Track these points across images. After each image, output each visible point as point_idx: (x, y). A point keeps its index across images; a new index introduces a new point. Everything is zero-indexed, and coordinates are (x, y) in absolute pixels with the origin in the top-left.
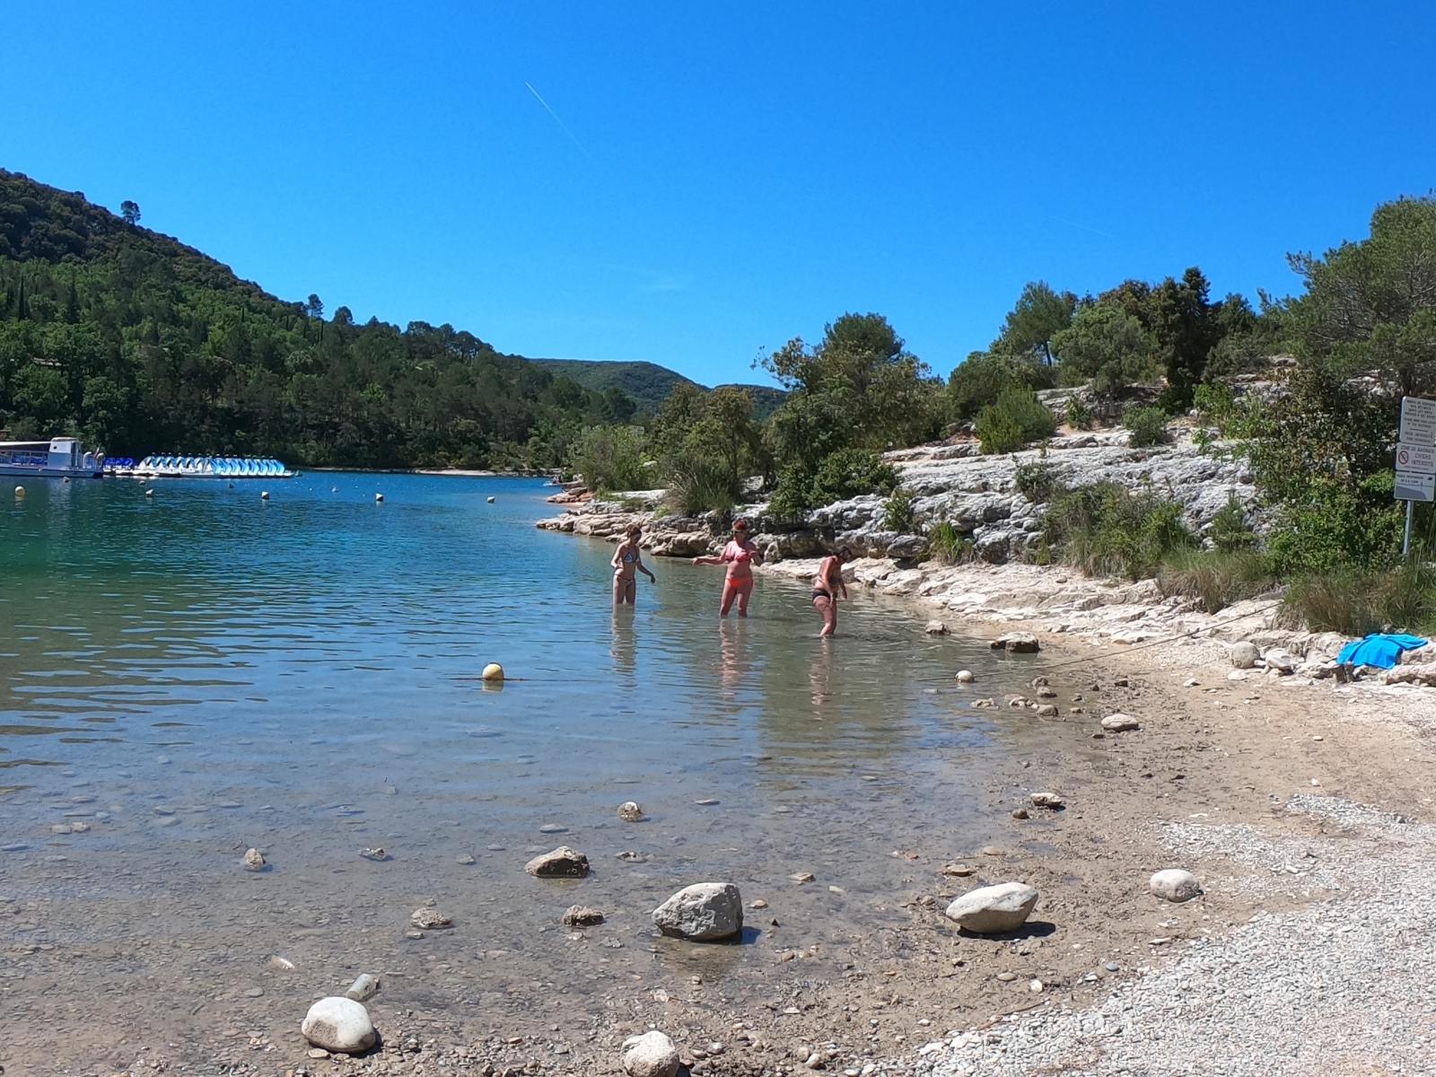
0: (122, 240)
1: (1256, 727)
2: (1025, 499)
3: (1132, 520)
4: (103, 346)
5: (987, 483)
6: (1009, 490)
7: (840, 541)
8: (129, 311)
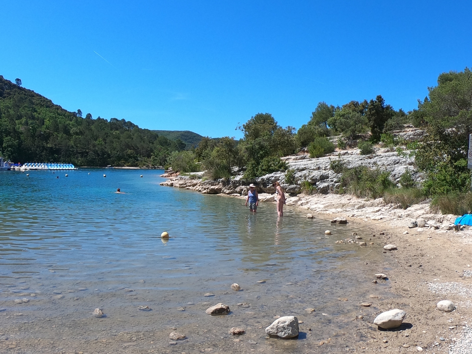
0: (15, 91)
1: (436, 247)
2: (334, 172)
3: (373, 178)
4: (10, 127)
5: (319, 167)
6: (327, 169)
7: (269, 188)
8: (18, 115)
